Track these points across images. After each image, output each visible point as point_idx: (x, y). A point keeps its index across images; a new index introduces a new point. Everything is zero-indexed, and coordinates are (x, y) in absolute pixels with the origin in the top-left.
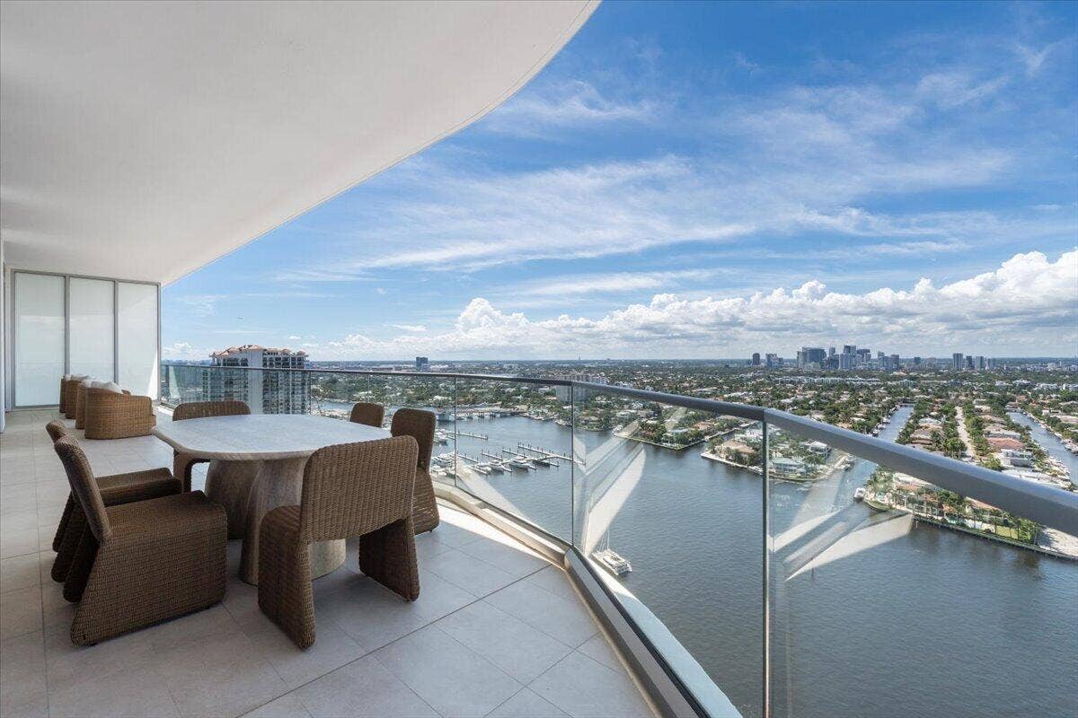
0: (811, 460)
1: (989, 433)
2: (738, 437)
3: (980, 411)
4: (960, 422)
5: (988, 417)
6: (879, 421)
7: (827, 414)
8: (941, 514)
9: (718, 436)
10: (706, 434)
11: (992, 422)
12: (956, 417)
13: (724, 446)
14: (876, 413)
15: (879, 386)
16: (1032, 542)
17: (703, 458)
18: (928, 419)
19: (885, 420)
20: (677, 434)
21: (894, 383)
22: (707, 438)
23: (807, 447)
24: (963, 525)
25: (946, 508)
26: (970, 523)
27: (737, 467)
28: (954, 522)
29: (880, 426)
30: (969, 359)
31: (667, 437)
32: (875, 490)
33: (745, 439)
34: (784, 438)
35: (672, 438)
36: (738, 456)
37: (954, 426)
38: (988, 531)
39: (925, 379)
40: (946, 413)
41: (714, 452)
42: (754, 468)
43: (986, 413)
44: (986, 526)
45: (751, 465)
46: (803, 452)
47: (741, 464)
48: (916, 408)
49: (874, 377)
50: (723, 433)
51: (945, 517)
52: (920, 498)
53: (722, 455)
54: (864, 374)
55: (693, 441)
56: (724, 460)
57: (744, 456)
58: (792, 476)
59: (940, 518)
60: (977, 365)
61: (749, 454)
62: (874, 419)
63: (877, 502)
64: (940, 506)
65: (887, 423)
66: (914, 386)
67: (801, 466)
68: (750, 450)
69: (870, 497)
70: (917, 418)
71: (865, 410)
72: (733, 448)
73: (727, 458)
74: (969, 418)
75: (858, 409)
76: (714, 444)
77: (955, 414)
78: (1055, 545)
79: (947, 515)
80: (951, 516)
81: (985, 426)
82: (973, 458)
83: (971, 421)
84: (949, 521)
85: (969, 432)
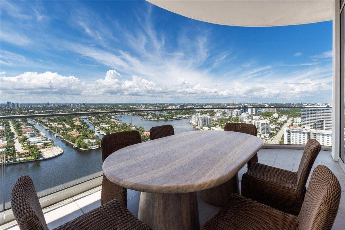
1: (22, 128)
3: (18, 121)
4: (11, 126)
5: (21, 123)
8: (7, 160)
11: (23, 124)
12: (9, 124)
16: (38, 158)
24: (16, 161)
25: (9, 157)
26: (18, 160)
28: (12, 161)
30: (13, 104)
37: (9, 127)
38: (25, 160)
40: (6, 123)
43: (20, 122)
44: (23, 159)
51: (9, 161)
59: (6, 162)
60: (16, 106)
64: (7, 157)
74: (14, 124)
77: (9, 123)
78: (44, 156)
79: (9, 160)
80: (11, 159)
81: (20, 126)
82: (17, 137)
83: (15, 125)
84: (10, 162)
85: (15, 129)
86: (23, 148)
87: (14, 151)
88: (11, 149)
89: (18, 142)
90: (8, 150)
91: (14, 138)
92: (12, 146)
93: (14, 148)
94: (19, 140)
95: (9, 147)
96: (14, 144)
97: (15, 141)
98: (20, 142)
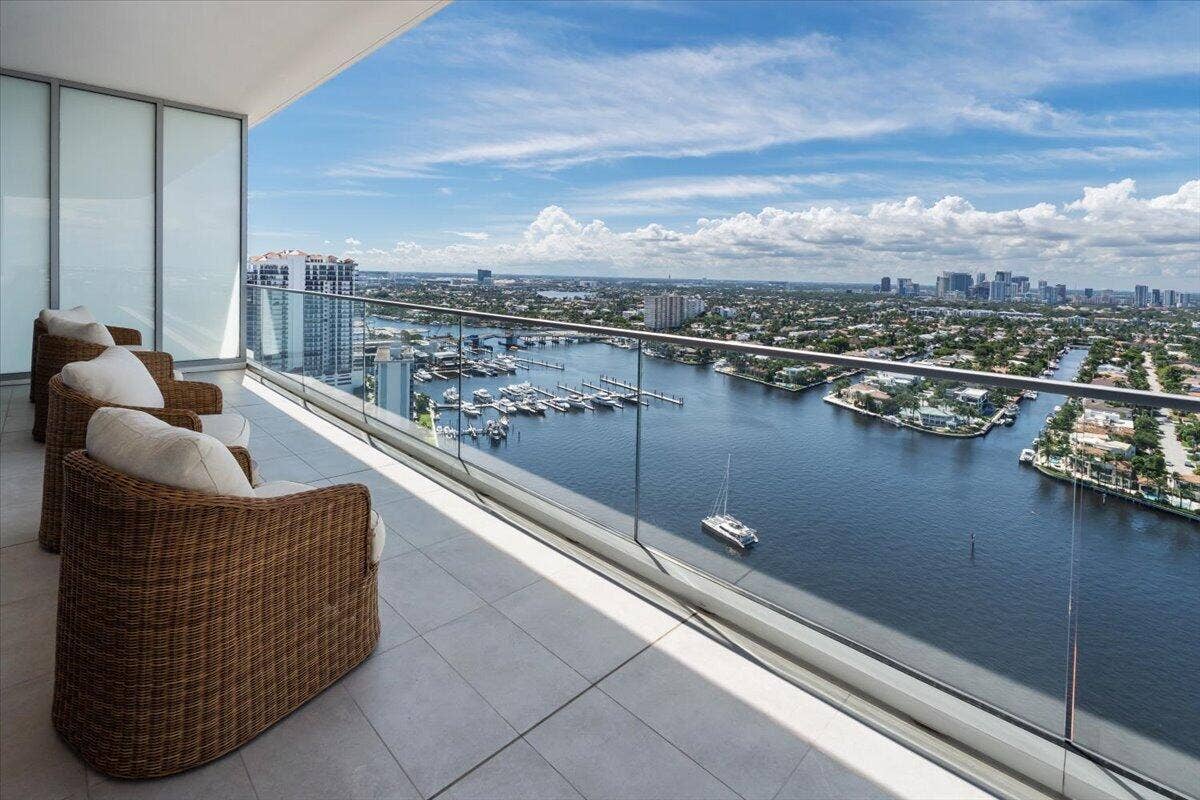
0: (963, 412)
1: (1189, 387)
2: (868, 379)
3: (1175, 358)
4: (1149, 371)
5: (1188, 367)
6: (1045, 365)
7: (977, 354)
8: (1135, 486)
9: (843, 378)
10: (829, 374)
11: (1192, 372)
12: (1144, 365)
13: (852, 389)
14: (1042, 356)
15: (1044, 323)
17: (826, 402)
18: (1109, 366)
19: (1052, 364)
20: (793, 373)
21: (1061, 320)
22: (830, 379)
23: (957, 395)
24: (1166, 503)
25: (1142, 480)
26: (1174, 501)
27: (869, 415)
28: (1153, 498)
29: (1046, 372)
30: (1156, 293)
31: (781, 376)
32: (1048, 453)
33: (877, 381)
34: (928, 384)
35: (787, 377)
36: (869, 402)
37: (1144, 375)
39: (1099, 316)
40: (1132, 359)
41: (840, 396)
42: (890, 417)
43: (1184, 361)
44: (1195, 505)
45: (886, 414)
46: (952, 401)
47: (872, 411)
48: (1092, 352)
49: (1035, 311)
50: (849, 374)
51: (1140, 491)
52: (1108, 466)
53: (850, 400)
54: (1023, 307)
55: (813, 382)
56: (852, 407)
57: (876, 402)
58: (940, 430)
59: (1133, 492)
60: (1166, 301)
61: (883, 400)
62: (1038, 364)
63: (1049, 468)
64: (1134, 477)
65: (1054, 369)
66: (1087, 325)
67: (950, 418)
68: (884, 396)
69: (1040, 461)
70: (1094, 364)
71: (1026, 352)
72: (864, 392)
73: (856, 403)
74: (1160, 366)
75: (1017, 350)
76: (841, 387)
77: (1143, 360)
79: (1143, 488)
80: (1148, 489)
81: (1184, 378)
82: (1170, 418)
83: (1164, 371)
84: (1146, 497)
85: (1162, 384)
86: (1194, 464)
87: (1161, 464)
88: (1148, 451)
89: (1175, 437)
90: (1138, 453)
91: (1159, 419)
92: (1154, 445)
93: (1160, 452)
94: (1178, 428)
95: (1145, 445)
96: (1160, 438)
97: (1161, 428)
98: (1180, 438)
